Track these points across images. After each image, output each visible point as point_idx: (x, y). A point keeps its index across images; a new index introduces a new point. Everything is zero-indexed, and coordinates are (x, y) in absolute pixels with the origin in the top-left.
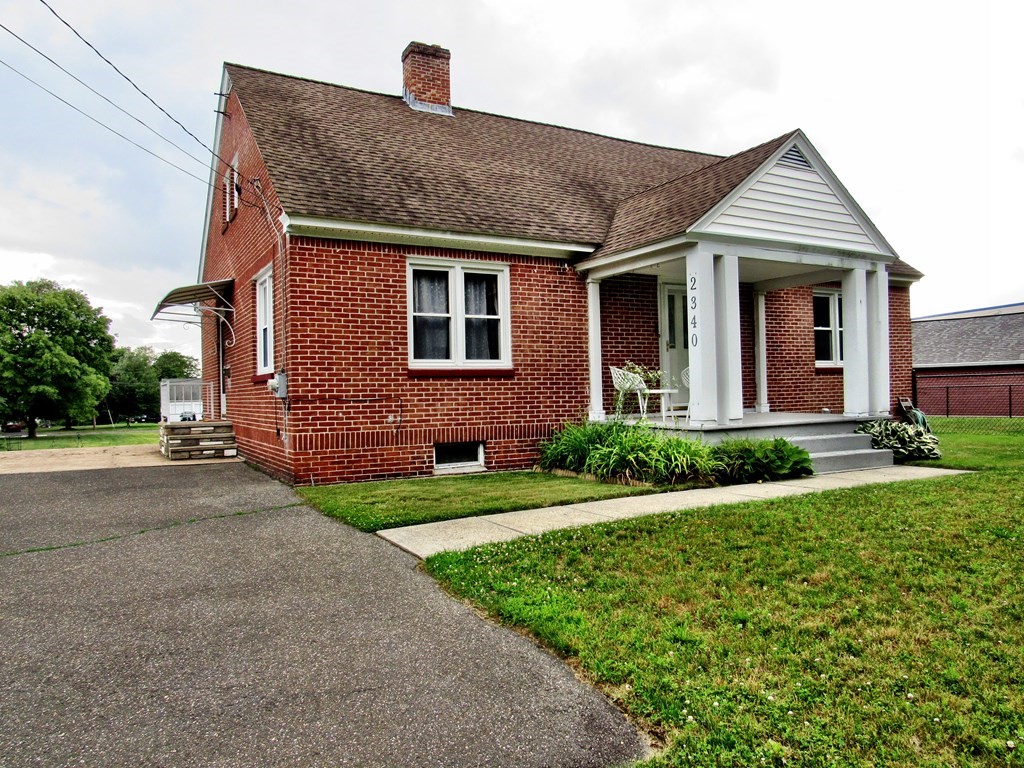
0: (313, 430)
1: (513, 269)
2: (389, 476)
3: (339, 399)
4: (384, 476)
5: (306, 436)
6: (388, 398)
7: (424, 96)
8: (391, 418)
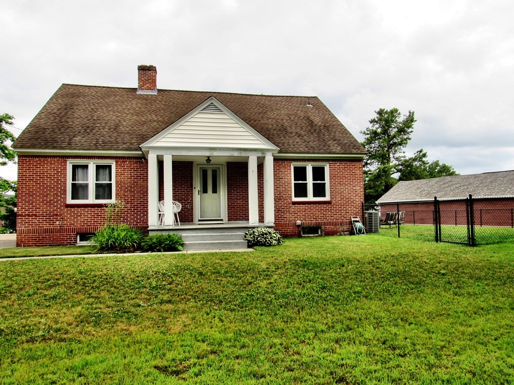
0: (25, 227)
1: (117, 162)
2: (56, 245)
3: (35, 215)
4: (54, 245)
5: (21, 229)
6: (57, 215)
7: (143, 88)
8: (58, 223)
